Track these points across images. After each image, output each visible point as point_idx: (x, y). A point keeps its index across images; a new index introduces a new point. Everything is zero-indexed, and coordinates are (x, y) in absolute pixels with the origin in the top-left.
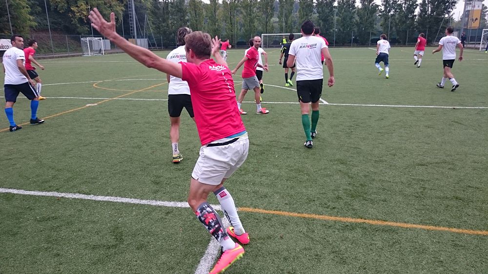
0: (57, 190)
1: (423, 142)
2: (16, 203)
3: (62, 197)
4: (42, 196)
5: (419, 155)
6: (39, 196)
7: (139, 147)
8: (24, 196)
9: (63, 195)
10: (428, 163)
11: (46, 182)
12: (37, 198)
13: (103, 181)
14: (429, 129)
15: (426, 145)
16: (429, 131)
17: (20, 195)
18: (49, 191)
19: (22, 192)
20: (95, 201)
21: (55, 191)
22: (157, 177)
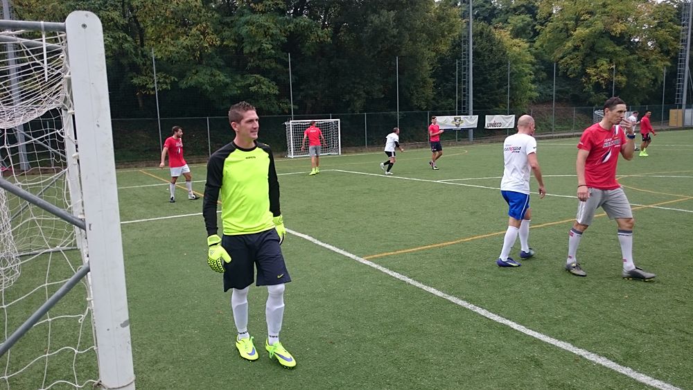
3: (581, 356)
9: (581, 352)
11: (555, 324)
18: (559, 340)
20: (636, 382)
21: (569, 341)
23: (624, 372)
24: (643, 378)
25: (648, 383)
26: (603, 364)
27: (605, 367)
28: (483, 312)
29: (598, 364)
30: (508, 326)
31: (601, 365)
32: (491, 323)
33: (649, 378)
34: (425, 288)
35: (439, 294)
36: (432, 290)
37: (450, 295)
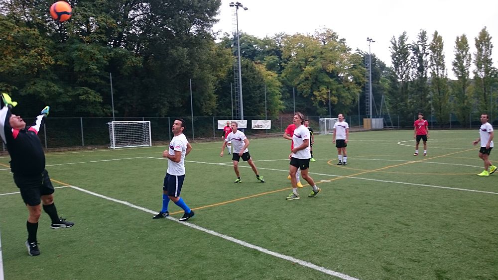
0: (293, 256)
2: (261, 260)
3: (297, 263)
4: (281, 258)
6: (279, 258)
8: (268, 255)
9: (297, 261)
11: (285, 246)
12: (277, 259)
13: (333, 256)
17: (265, 253)
18: (286, 255)
19: (265, 251)
20: (326, 274)
21: (291, 256)
22: (388, 263)
23: (320, 270)
24: (330, 272)
25: (331, 274)
26: (309, 266)
27: (310, 268)
28: (242, 243)
29: (306, 267)
30: (257, 250)
31: (308, 267)
32: (247, 249)
33: (333, 272)
34: (207, 231)
35: (216, 234)
36: (212, 232)
37: (223, 234)
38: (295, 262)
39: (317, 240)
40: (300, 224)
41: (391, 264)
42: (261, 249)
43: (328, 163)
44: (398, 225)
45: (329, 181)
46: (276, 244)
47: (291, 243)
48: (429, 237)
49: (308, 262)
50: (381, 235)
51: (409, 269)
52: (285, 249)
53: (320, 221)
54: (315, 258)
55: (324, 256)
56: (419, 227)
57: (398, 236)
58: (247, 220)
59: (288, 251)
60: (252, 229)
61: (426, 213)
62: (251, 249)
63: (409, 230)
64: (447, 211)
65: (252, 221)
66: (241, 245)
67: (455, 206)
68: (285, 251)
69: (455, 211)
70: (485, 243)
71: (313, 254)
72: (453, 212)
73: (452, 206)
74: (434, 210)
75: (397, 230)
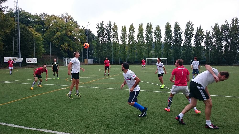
0: (42, 128)
1: (223, 115)
2: (23, 133)
3: (43, 131)
4: (35, 130)
5: (220, 121)
6: (33, 130)
7: (82, 110)
8: (27, 130)
9: (44, 130)
10: (224, 126)
11: (38, 124)
13: (63, 125)
14: (226, 108)
15: (224, 116)
16: (227, 109)
19: (26, 128)
21: (40, 128)
22: (88, 124)
27: (50, 133)
29: (48, 133)
30: (21, 128)
38: (42, 131)
39: (56, 118)
40: (48, 111)
41: (89, 125)
42: (23, 127)
43: (66, 80)
44: (94, 106)
45: (65, 88)
46: (33, 123)
47: (42, 122)
48: (106, 110)
49: (49, 130)
50: (86, 112)
51: (96, 126)
52: (37, 125)
53: (58, 108)
54: (54, 128)
55: (58, 125)
56: (103, 106)
57: (93, 112)
58: (17, 112)
59: (39, 126)
60: (19, 117)
61: (106, 100)
62: (17, 128)
63: (98, 108)
64: (114, 98)
65: (20, 113)
66: (11, 127)
67: (117, 96)
68: (38, 126)
69: (117, 98)
70: (126, 110)
71: (52, 126)
72: (116, 99)
73: (116, 96)
74: (109, 99)
75: (93, 109)
